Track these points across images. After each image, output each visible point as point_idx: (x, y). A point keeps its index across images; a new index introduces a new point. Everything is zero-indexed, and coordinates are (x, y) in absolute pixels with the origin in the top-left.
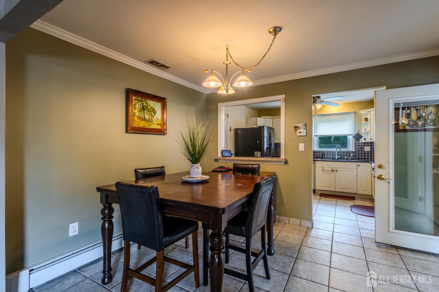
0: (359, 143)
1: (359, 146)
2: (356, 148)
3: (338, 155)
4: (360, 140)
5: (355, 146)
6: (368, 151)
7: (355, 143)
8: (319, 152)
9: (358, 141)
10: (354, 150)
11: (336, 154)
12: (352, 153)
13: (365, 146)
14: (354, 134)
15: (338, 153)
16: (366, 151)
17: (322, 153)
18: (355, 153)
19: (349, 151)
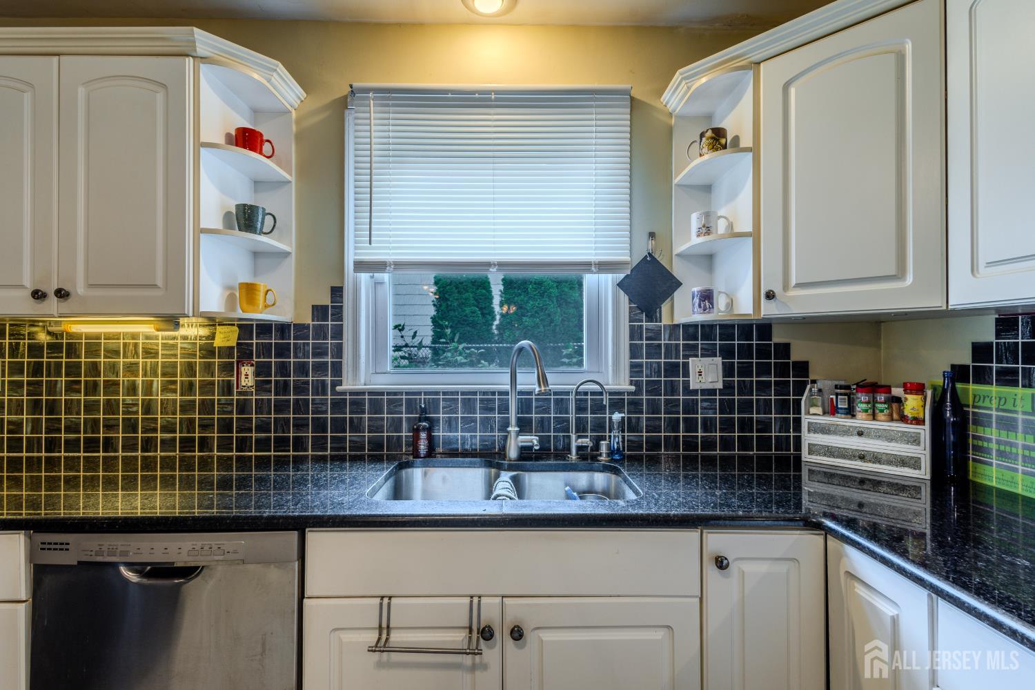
0: (655, 335)
1: (654, 351)
2: (635, 369)
3: (524, 426)
4: (665, 307)
5: (634, 351)
6: (710, 386)
7: (635, 333)
8: (394, 400)
9: (650, 318)
10: (623, 384)
11: (513, 415)
12: (617, 405)
13: (691, 351)
14: (627, 258)
15: (525, 406)
16: (695, 392)
17: (411, 405)
18: (635, 406)
19: (593, 393)
